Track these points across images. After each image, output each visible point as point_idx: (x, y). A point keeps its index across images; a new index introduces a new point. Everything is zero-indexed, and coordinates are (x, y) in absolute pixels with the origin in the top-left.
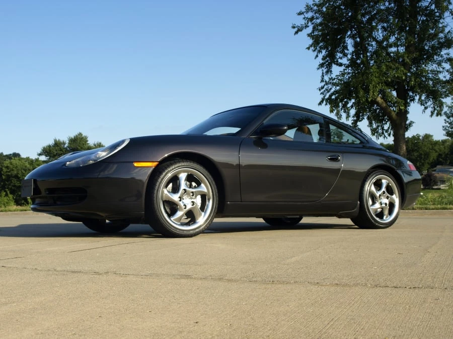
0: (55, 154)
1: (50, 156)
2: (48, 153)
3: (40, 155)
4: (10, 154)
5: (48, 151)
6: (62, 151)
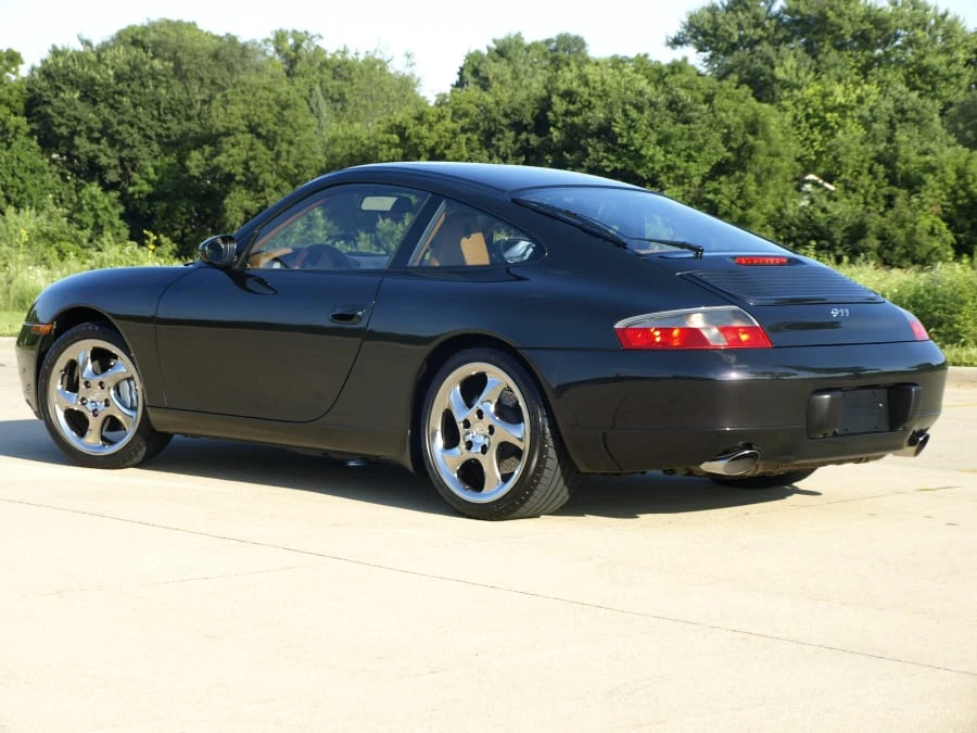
0: (735, 38)
1: (716, 50)
2: (705, 34)
3: (677, 42)
4: (548, 42)
5: (707, 27)
6: (764, 29)
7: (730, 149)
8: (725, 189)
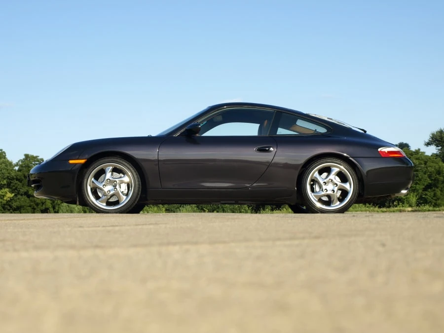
2: (438, 141)
3: (428, 144)
7: (432, 180)
8: (429, 194)
